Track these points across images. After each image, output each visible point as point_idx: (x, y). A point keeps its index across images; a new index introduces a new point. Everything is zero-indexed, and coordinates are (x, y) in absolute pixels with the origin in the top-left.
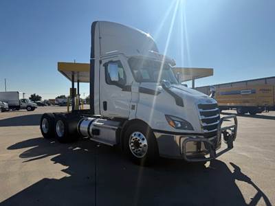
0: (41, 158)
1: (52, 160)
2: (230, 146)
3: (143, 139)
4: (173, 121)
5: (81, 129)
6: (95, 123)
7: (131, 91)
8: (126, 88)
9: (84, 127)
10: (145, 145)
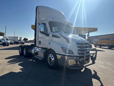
0: (15, 63)
1: (19, 64)
2: (94, 63)
3: (53, 58)
4: (65, 50)
5: (32, 52)
6: (37, 50)
7: (49, 36)
8: (48, 35)
9: (33, 51)
10: (53, 60)
